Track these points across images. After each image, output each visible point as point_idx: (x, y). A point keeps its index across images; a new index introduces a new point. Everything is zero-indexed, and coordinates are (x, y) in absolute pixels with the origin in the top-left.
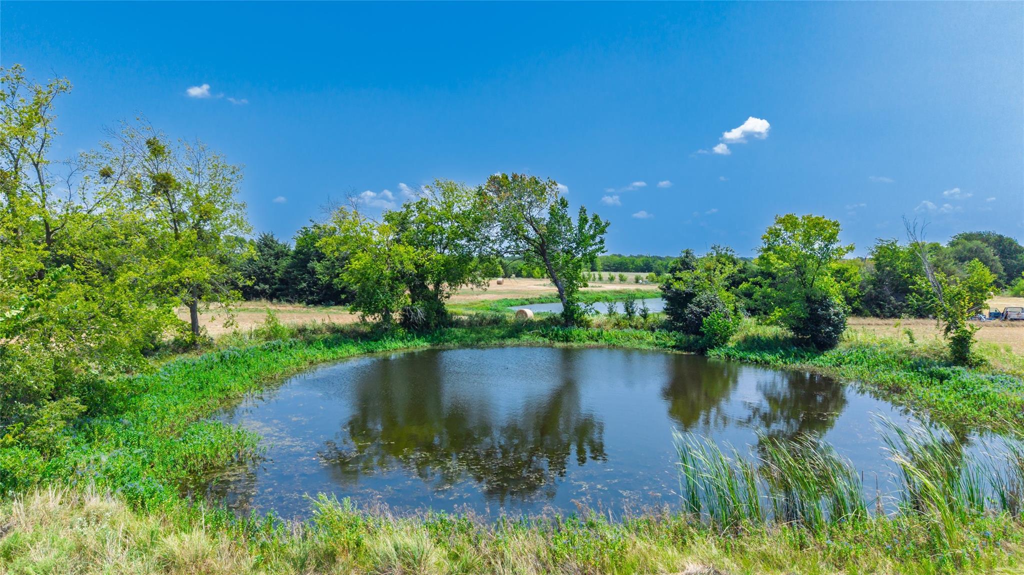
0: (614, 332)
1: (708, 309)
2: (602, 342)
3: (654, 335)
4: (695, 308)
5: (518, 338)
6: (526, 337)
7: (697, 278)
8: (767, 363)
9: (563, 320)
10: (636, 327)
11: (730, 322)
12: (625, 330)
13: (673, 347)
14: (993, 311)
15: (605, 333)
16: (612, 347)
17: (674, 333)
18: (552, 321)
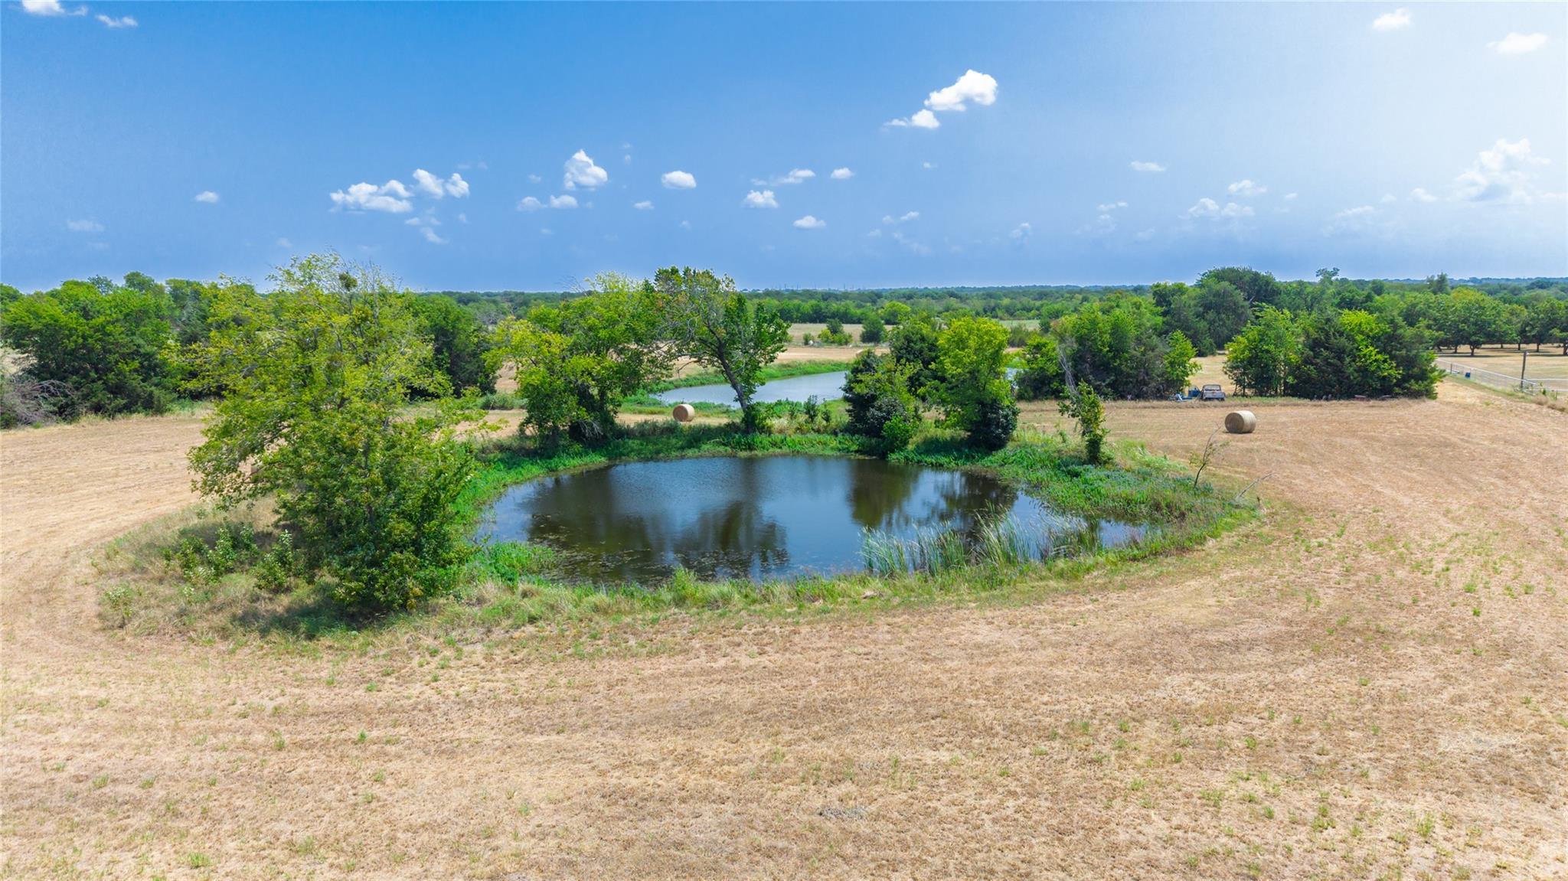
0: (798, 437)
1: (889, 413)
2: (785, 449)
3: (838, 439)
4: (876, 413)
5: (699, 448)
6: (707, 447)
7: (878, 381)
8: (941, 465)
9: (743, 426)
10: (818, 431)
11: (909, 425)
12: (808, 435)
13: (856, 452)
14: (1192, 389)
15: (788, 439)
16: (796, 454)
17: (857, 436)
18: (731, 428)
